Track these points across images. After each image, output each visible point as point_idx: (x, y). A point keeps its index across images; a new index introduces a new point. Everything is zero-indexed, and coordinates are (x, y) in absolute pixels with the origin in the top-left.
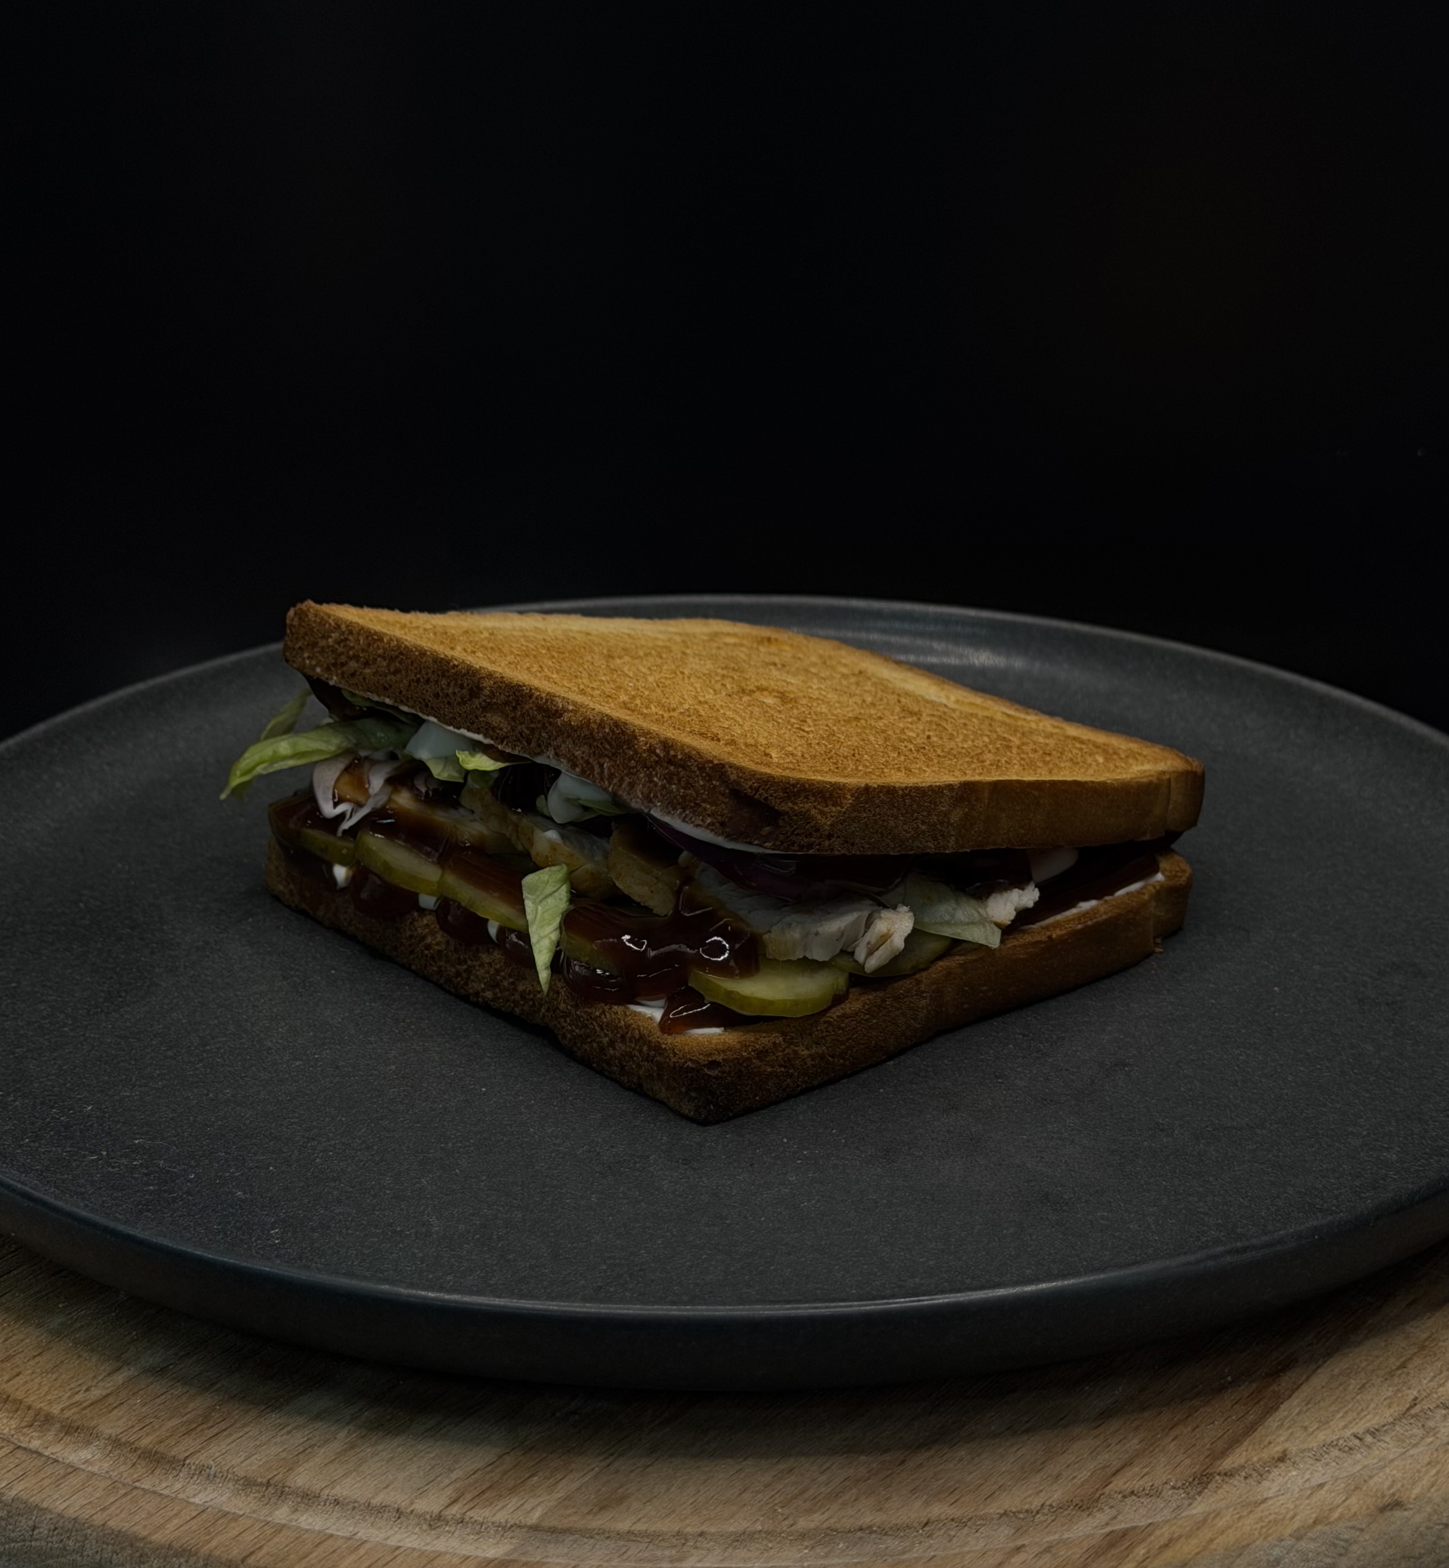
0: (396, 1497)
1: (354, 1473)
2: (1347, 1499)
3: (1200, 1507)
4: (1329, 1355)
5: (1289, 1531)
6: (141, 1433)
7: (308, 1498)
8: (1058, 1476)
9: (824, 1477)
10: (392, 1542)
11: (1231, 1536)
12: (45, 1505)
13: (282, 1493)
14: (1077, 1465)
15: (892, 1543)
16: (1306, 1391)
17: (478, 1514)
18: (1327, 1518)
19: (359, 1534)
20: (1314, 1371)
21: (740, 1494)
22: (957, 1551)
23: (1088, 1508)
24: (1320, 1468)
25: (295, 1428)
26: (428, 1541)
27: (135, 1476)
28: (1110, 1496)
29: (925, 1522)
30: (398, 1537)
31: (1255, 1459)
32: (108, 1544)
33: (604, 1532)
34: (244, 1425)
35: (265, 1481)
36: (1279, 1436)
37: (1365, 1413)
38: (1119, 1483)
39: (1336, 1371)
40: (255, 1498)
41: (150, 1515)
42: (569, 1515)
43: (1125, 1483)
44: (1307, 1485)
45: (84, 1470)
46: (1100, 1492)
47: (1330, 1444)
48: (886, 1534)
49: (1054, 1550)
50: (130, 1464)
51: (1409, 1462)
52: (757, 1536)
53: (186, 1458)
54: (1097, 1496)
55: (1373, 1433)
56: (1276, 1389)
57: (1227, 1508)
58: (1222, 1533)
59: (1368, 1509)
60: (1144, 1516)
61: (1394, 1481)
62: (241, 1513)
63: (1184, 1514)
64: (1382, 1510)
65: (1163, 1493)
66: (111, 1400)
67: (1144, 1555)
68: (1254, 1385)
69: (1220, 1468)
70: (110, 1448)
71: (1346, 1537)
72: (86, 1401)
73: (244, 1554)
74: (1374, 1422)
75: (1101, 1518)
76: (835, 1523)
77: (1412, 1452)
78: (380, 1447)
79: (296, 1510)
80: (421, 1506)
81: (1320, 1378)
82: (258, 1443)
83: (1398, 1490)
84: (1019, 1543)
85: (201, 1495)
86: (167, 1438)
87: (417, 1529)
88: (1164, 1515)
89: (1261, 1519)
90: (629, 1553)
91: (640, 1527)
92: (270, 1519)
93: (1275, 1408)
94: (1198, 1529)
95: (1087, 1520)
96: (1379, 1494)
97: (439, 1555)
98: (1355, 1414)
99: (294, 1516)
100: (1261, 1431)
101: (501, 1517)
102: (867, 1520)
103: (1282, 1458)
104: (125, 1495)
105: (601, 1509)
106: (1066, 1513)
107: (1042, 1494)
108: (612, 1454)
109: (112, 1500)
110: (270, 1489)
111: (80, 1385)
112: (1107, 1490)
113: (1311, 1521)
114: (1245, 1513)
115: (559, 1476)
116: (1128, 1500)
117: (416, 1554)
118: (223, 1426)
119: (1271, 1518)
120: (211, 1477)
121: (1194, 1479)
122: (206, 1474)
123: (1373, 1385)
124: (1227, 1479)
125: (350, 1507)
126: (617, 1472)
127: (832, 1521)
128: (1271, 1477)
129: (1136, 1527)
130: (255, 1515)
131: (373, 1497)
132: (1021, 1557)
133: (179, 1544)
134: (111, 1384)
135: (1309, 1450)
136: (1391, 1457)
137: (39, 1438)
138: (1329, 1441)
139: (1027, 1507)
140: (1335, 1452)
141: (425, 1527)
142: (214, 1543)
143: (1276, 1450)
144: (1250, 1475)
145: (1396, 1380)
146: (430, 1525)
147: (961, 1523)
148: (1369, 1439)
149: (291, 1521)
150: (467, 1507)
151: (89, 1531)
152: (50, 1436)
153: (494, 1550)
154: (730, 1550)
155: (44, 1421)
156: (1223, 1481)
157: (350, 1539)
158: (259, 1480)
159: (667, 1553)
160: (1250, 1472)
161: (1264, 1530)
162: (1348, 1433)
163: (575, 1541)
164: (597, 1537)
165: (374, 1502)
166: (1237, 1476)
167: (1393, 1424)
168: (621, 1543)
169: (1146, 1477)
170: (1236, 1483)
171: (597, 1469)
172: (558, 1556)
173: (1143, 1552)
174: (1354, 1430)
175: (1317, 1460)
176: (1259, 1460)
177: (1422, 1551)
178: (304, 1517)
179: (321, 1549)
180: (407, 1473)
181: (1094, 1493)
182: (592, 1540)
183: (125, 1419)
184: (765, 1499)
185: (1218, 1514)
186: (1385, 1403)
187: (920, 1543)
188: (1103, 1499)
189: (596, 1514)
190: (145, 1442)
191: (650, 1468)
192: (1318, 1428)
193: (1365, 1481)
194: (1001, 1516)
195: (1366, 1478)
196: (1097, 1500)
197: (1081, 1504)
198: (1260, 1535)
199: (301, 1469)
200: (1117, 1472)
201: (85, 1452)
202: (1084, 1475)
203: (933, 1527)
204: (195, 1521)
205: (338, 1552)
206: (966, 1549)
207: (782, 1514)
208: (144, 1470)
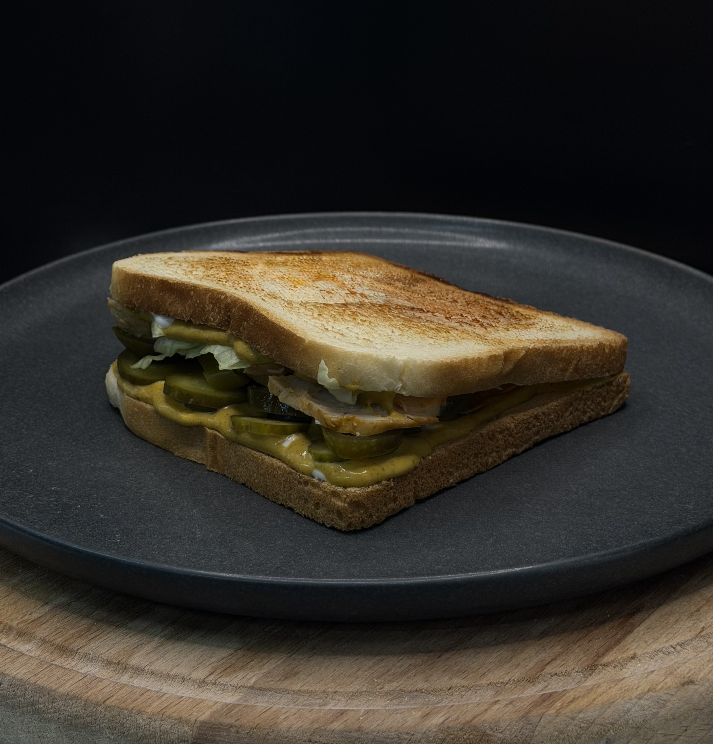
0: (182, 671)
1: (162, 659)
2: (666, 678)
3: (590, 682)
4: (659, 605)
5: (635, 695)
6: (56, 636)
7: (138, 671)
8: (518, 665)
9: (398, 664)
10: (179, 694)
11: (605, 697)
12: (6, 672)
13: (125, 668)
14: (528, 660)
15: (432, 698)
16: (647, 622)
17: (223, 680)
18: (655, 689)
19: (163, 690)
20: (652, 612)
21: (356, 672)
22: (465, 703)
23: (533, 682)
24: (653, 663)
25: (133, 635)
26: (198, 694)
27: (53, 658)
28: (544, 676)
29: (449, 687)
30: (183, 691)
31: (619, 657)
32: (37, 693)
33: (286, 690)
34: (108, 633)
35: (117, 661)
36: (632, 646)
37: (677, 634)
38: (549, 669)
39: (664, 612)
40: (112, 670)
41: (59, 678)
42: (270, 681)
43: (552, 669)
44: (646, 671)
45: (26, 655)
46: (539, 673)
47: (659, 651)
48: (429, 694)
49: (514, 703)
50: (50, 652)
51: (698, 660)
52: (363, 693)
53: (78, 649)
54: (538, 675)
55: (681, 645)
56: (632, 621)
57: (604, 682)
58: (601, 695)
59: (676, 684)
60: (562, 686)
61: (690, 670)
62: (104, 678)
63: (582, 686)
64: (683, 685)
65: (572, 675)
66: (42, 619)
67: (560, 706)
68: (621, 620)
69: (602, 662)
70: (40, 644)
71: (665, 698)
72: (29, 620)
73: (104, 700)
74: (682, 639)
75: (540, 686)
76: (404, 687)
77: (701, 655)
78: (176, 645)
79: (132, 677)
80: (194, 675)
81: (655, 617)
82: (114, 642)
83: (692, 675)
84: (497, 699)
85: (84, 669)
86: (69, 639)
87: (192, 688)
88: (572, 686)
89: (621, 689)
90: (299, 701)
91: (305, 688)
92: (118, 681)
93: (631, 632)
94: (589, 693)
95: (534, 687)
96: (682, 676)
97: (202, 701)
98: (672, 635)
99: (131, 680)
100: (623, 643)
101: (234, 682)
102: (421, 685)
103: (634, 657)
104: (46, 668)
105: (285, 679)
106: (522, 684)
107: (510, 674)
108: (292, 651)
109: (39, 671)
110: (119, 666)
111: (27, 612)
112: (543, 673)
113: (646, 690)
114: (613, 685)
115: (265, 662)
116: (554, 678)
117: (191, 700)
118: (98, 633)
119: (626, 688)
120: (90, 660)
121: (588, 668)
122: (87, 658)
123: (682, 620)
124: (605, 668)
125: (159, 675)
126: (294, 659)
127: (402, 686)
128: (627, 667)
129: (557, 692)
130: (111, 679)
131: (171, 671)
132: (497, 707)
133: (72, 693)
134: (43, 611)
135: (648, 653)
136: (690, 657)
137: (6, 638)
138: (658, 649)
139: (501, 680)
140: (661, 654)
141: (196, 686)
142: (89, 693)
143: (630, 653)
144: (617, 666)
145: (694, 618)
146: (199, 686)
147: (468, 688)
148: (678, 648)
149: (129, 682)
150: (218, 677)
151: (28, 686)
152: (11, 637)
153: (230, 698)
154: (350, 701)
155: (8, 630)
156: (603, 668)
157: (157, 692)
158: (114, 661)
159: (318, 701)
160: (617, 664)
161: (622, 694)
162: (668, 645)
163: (272, 695)
164: (283, 693)
165: (171, 673)
166: (610, 667)
167: (692, 640)
168: (294, 696)
169: (563, 666)
170: (609, 670)
171: (284, 658)
172: (263, 703)
173: (559, 704)
174: (671, 643)
175: (651, 658)
176: (622, 658)
177: (704, 706)
178: (136, 680)
179: (142, 697)
180: (188, 659)
181: (536, 674)
182: (280, 695)
183: (48, 629)
184: (369, 675)
185: (599, 686)
186: (688, 630)
187: (447, 698)
188: (540, 677)
189: (283, 681)
190: (59, 641)
191: (311, 658)
192: (652, 642)
193: (675, 670)
194: (488, 685)
195: (676, 668)
196: (538, 678)
197: (529, 679)
198: (620, 696)
199: (135, 656)
200: (549, 663)
201: (28, 645)
202: (532, 664)
203: (453, 690)
204: (81, 681)
205: (152, 698)
206: (470, 702)
207: (377, 683)
208: (57, 655)
